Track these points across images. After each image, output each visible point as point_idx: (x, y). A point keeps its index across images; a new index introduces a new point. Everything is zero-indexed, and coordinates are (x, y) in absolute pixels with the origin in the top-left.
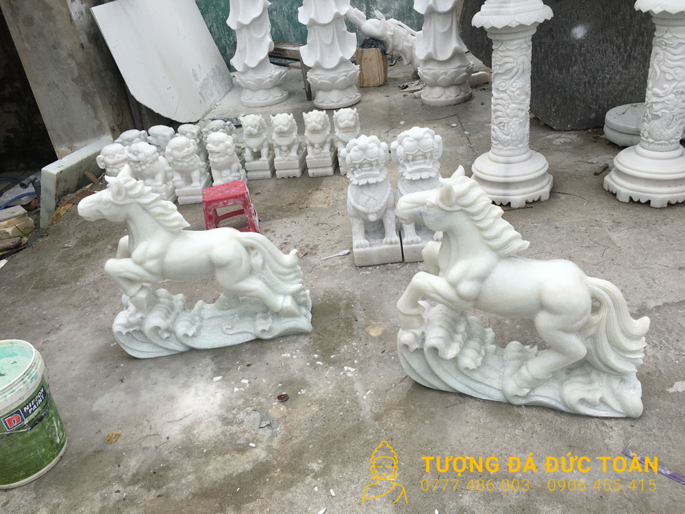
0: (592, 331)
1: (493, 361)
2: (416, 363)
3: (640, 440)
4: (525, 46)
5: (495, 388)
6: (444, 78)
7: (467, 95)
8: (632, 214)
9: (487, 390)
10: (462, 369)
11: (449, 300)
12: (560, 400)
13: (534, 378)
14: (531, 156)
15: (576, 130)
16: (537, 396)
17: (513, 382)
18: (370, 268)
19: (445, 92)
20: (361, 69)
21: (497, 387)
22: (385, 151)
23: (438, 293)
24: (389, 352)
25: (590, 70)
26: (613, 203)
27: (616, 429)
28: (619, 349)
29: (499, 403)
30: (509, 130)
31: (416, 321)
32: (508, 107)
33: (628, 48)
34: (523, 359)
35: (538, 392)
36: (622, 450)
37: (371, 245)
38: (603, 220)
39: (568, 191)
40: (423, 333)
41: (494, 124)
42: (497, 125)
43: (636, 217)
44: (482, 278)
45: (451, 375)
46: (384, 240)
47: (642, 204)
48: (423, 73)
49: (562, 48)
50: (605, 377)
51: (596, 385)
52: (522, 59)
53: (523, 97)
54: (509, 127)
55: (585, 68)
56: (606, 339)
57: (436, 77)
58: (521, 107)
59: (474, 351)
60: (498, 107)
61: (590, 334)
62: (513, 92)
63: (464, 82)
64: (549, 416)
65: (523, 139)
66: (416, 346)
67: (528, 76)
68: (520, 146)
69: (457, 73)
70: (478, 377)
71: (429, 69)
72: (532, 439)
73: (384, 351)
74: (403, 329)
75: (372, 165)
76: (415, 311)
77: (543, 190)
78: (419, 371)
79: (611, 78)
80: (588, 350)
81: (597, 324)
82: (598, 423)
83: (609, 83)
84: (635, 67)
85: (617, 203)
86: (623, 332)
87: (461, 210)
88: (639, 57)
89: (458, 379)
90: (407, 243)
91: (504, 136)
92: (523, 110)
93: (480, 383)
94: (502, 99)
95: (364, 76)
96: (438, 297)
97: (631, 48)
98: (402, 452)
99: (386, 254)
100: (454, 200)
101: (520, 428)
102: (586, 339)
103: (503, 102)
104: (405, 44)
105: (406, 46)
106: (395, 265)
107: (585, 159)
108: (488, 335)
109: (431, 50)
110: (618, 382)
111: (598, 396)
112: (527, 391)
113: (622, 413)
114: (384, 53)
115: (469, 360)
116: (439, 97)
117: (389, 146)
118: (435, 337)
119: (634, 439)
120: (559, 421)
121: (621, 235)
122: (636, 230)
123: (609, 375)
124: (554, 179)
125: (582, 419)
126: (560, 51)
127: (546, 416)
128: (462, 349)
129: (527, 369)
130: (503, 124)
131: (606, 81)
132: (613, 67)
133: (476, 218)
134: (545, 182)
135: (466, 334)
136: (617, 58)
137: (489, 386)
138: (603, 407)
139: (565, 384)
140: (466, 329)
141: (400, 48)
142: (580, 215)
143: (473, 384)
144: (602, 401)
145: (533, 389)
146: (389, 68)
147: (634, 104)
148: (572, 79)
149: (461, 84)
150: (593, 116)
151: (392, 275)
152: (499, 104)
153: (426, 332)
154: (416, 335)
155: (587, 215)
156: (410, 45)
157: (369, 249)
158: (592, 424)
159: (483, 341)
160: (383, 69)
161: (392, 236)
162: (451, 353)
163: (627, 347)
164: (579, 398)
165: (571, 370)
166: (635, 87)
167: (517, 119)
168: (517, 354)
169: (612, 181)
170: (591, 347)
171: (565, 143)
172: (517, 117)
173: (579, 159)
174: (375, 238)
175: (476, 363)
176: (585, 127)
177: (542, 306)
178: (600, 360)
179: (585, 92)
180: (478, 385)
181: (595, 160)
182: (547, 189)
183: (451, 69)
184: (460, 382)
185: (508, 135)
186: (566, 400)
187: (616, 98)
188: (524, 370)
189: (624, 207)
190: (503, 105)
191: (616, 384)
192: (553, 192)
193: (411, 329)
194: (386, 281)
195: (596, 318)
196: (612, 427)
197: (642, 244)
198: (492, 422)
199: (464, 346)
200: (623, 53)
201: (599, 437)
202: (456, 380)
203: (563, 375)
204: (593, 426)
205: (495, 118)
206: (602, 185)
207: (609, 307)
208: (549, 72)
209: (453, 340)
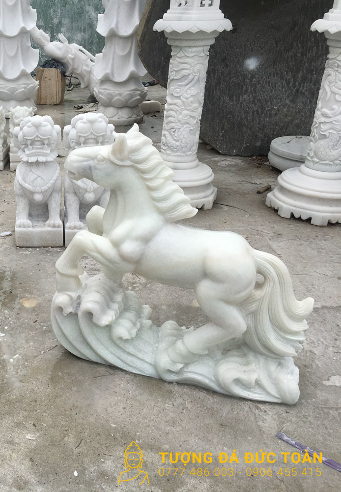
0: (254, 307)
1: (148, 336)
2: (69, 329)
3: (295, 426)
4: (202, 54)
5: (147, 362)
6: (119, 100)
7: (138, 118)
8: (293, 229)
9: (138, 363)
10: (115, 338)
11: (110, 261)
12: (214, 379)
13: (190, 352)
14: (198, 166)
15: (241, 156)
16: (191, 372)
17: (167, 356)
18: (30, 249)
19: (117, 113)
20: (40, 84)
21: (149, 362)
22: (57, 134)
23: (100, 252)
24: (41, 322)
25: (259, 100)
26: (274, 218)
27: (270, 413)
28: (280, 328)
29: (149, 378)
30: (179, 136)
31: (73, 282)
32: (181, 113)
33: (297, 84)
34: (179, 336)
35: (191, 368)
36: (276, 434)
37: (33, 227)
38: (264, 231)
39: (231, 204)
40: (79, 297)
41: (166, 130)
42: (168, 130)
43: (296, 232)
44: (146, 240)
45: (104, 345)
46: (47, 222)
47: (303, 221)
48: (99, 92)
49: (235, 76)
50: (262, 360)
51: (253, 366)
52: (198, 67)
53: (196, 105)
54: (180, 133)
55: (254, 98)
56: (268, 318)
57: (111, 96)
58: (194, 114)
59: (130, 322)
60: (171, 113)
61: (251, 310)
62: (187, 98)
63: (137, 106)
64: (202, 395)
65: (192, 147)
66: (70, 310)
67: (203, 84)
68: (189, 153)
69: (131, 96)
70: (131, 349)
71: (105, 89)
72: (183, 415)
73: (36, 321)
74: (59, 291)
75: (44, 144)
76: (73, 272)
77: (207, 199)
78: (71, 338)
79: (278, 110)
80: (247, 327)
81: (260, 299)
82: (251, 406)
83: (276, 115)
84: (303, 102)
85: (278, 218)
86: (285, 310)
87: (132, 166)
88: (306, 93)
89: (110, 349)
90: (70, 228)
91: (174, 142)
92: (194, 118)
93: (133, 355)
94: (175, 104)
95: (43, 94)
96: (99, 256)
97: (300, 84)
98: (44, 414)
99: (48, 236)
100: (126, 153)
101: (171, 403)
102: (247, 316)
103: (177, 108)
104: (84, 68)
105: (85, 70)
106: (55, 249)
107: (249, 180)
108: (144, 310)
109: (108, 71)
110: (275, 366)
111: (253, 377)
112: (181, 366)
113: (278, 398)
114: (63, 74)
115: (123, 330)
116: (112, 117)
117: (62, 129)
118: (91, 301)
119: (288, 424)
120: (211, 400)
121: (282, 244)
122: (296, 242)
123: (267, 357)
124: (217, 191)
125: (235, 401)
126: (232, 80)
127: (198, 395)
128: (117, 319)
129: (183, 343)
130: (174, 130)
131: (273, 112)
132: (281, 99)
133: (146, 176)
134: (209, 192)
135: (122, 305)
136: (286, 91)
137: (142, 360)
138: (258, 390)
139: (220, 363)
140: (123, 299)
141: (79, 72)
142: (242, 225)
143: (125, 357)
144: (258, 384)
145: (186, 365)
146: (66, 92)
147: (299, 136)
148: (241, 107)
149: (134, 107)
150: (258, 144)
151: (51, 257)
152: (171, 110)
153: (83, 296)
154: (71, 298)
155: (249, 225)
156: (89, 69)
157: (31, 229)
158: (246, 407)
159: (139, 315)
160: (60, 89)
161: (55, 219)
162: (106, 319)
163: (289, 327)
164: (235, 378)
165: (227, 351)
166: (301, 120)
167: (189, 126)
168: (172, 331)
169: (275, 198)
170: (252, 325)
171: (230, 166)
172: (188, 123)
173: (243, 179)
174: (38, 221)
175: (130, 334)
176: (249, 154)
177: (206, 274)
178: (259, 340)
179: (253, 120)
180: (130, 358)
181: (258, 181)
182: (211, 199)
183: (126, 91)
184: (111, 353)
185: (177, 141)
186: (221, 379)
187: (282, 129)
188: (179, 344)
189: (285, 222)
190: (176, 111)
191: (273, 367)
192: (216, 203)
193: (68, 291)
194: (45, 261)
195: (259, 294)
196: (265, 411)
197: (302, 254)
198: (141, 395)
199: (120, 315)
200: (292, 88)
201: (252, 418)
202: (108, 350)
203: (219, 355)
204: (247, 409)
205: (167, 123)
206: (263, 203)
207: (274, 282)
208: (220, 98)
209: (109, 308)
